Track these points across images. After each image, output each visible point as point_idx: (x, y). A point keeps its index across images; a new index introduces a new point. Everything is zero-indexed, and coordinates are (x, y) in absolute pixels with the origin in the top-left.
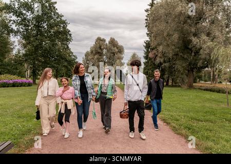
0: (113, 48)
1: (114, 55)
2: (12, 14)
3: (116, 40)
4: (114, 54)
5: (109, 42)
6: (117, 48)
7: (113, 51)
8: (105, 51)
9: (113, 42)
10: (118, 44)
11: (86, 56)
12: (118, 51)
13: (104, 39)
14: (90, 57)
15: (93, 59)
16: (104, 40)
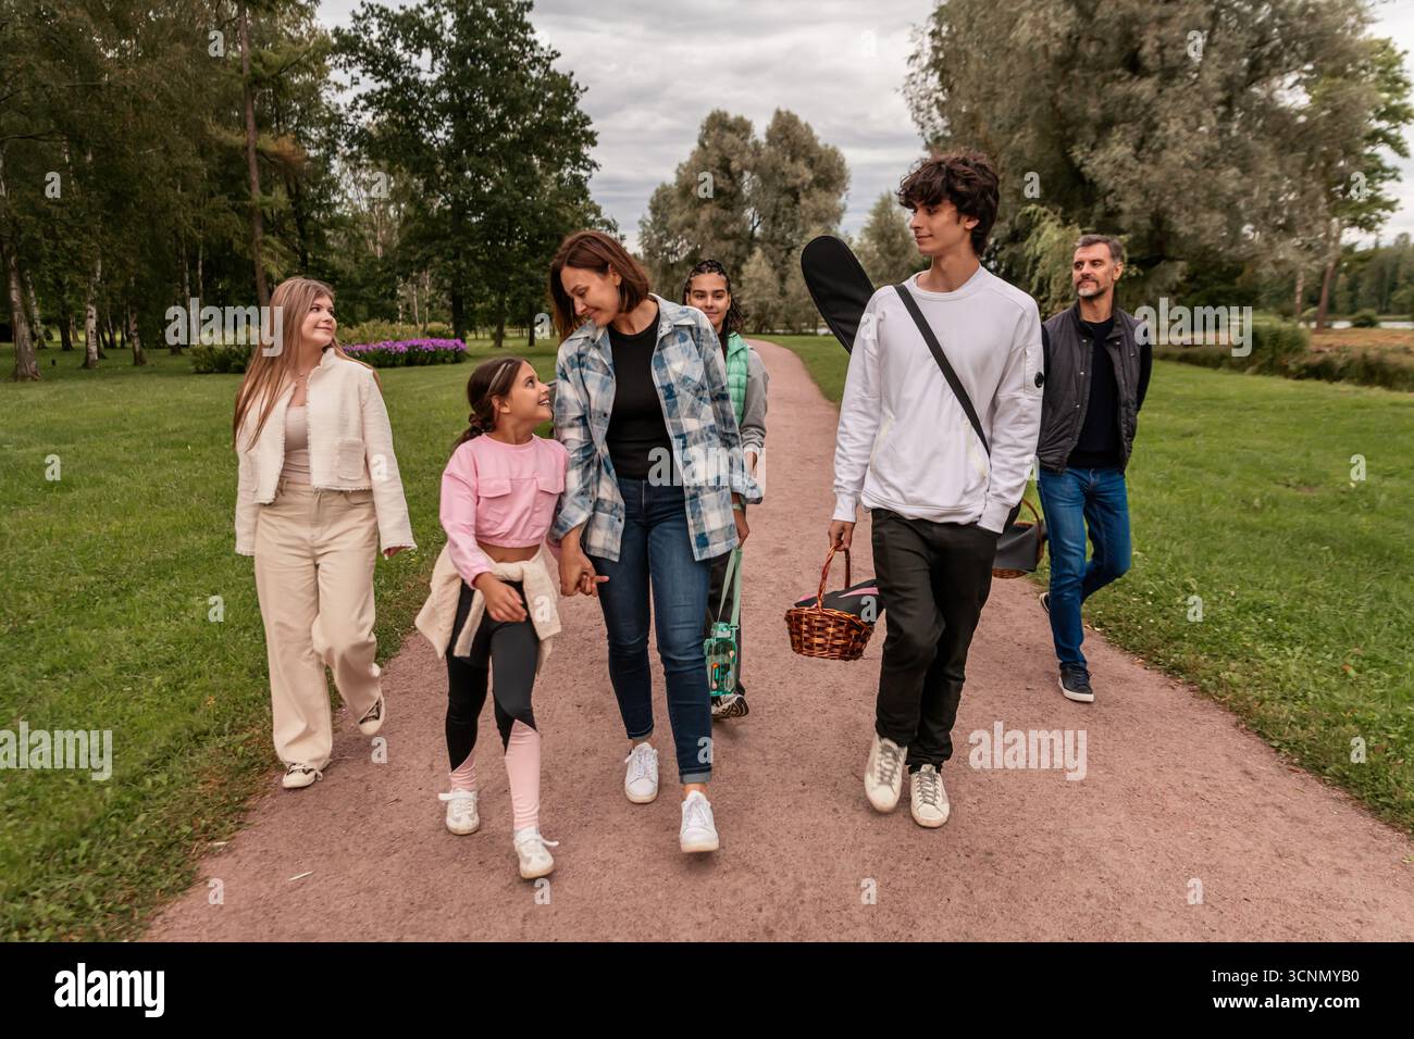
0: (787, 166)
1: (797, 200)
2: (360, 67)
3: (803, 119)
4: (794, 193)
5: (769, 135)
6: (811, 163)
7: (791, 181)
8: (748, 183)
9: (787, 131)
10: (813, 139)
11: (655, 209)
12: (818, 182)
13: (740, 120)
14: (676, 218)
15: (691, 225)
16: (742, 127)
